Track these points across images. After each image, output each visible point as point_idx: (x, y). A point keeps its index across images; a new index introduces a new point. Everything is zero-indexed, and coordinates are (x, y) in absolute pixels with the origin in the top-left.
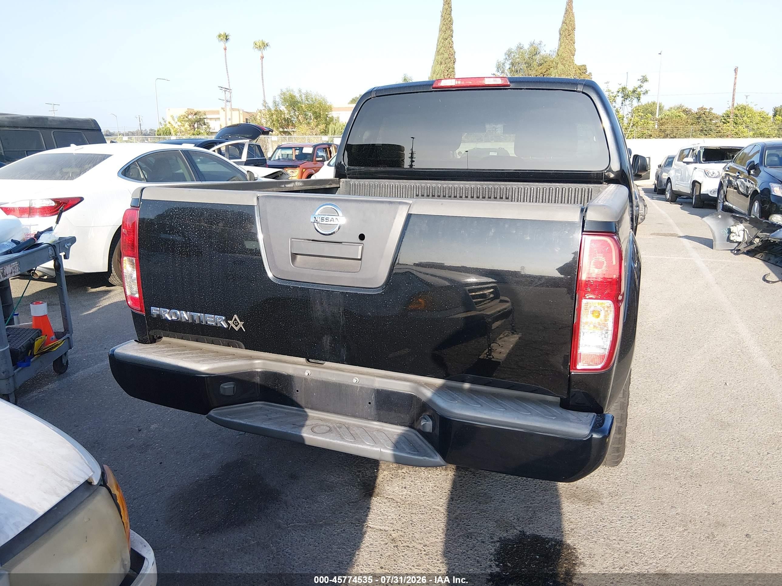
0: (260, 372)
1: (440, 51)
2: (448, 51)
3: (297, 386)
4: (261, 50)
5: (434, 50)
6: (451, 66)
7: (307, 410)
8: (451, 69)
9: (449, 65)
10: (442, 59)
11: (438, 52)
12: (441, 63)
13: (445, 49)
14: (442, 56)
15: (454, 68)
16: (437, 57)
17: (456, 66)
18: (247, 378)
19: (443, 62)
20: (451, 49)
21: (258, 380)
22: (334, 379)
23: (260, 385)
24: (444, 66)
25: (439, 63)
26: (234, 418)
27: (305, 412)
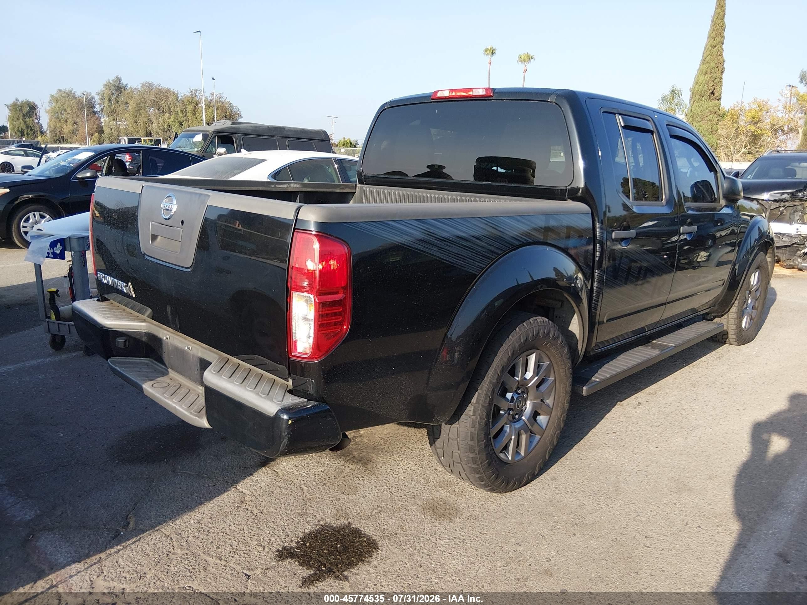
0: (144, 332)
1: (706, 60)
2: (716, 60)
3: (165, 349)
4: (525, 63)
5: (700, 58)
6: (718, 76)
7: (170, 370)
8: (718, 80)
9: (715, 75)
10: (708, 68)
11: (704, 61)
12: (706, 73)
13: (712, 57)
14: (707, 65)
15: (721, 79)
16: (702, 66)
17: (724, 76)
18: (138, 337)
19: (709, 72)
20: (720, 57)
21: (144, 339)
22: (180, 346)
23: (145, 343)
24: (709, 76)
25: (704, 73)
26: (117, 366)
27: (168, 371)
